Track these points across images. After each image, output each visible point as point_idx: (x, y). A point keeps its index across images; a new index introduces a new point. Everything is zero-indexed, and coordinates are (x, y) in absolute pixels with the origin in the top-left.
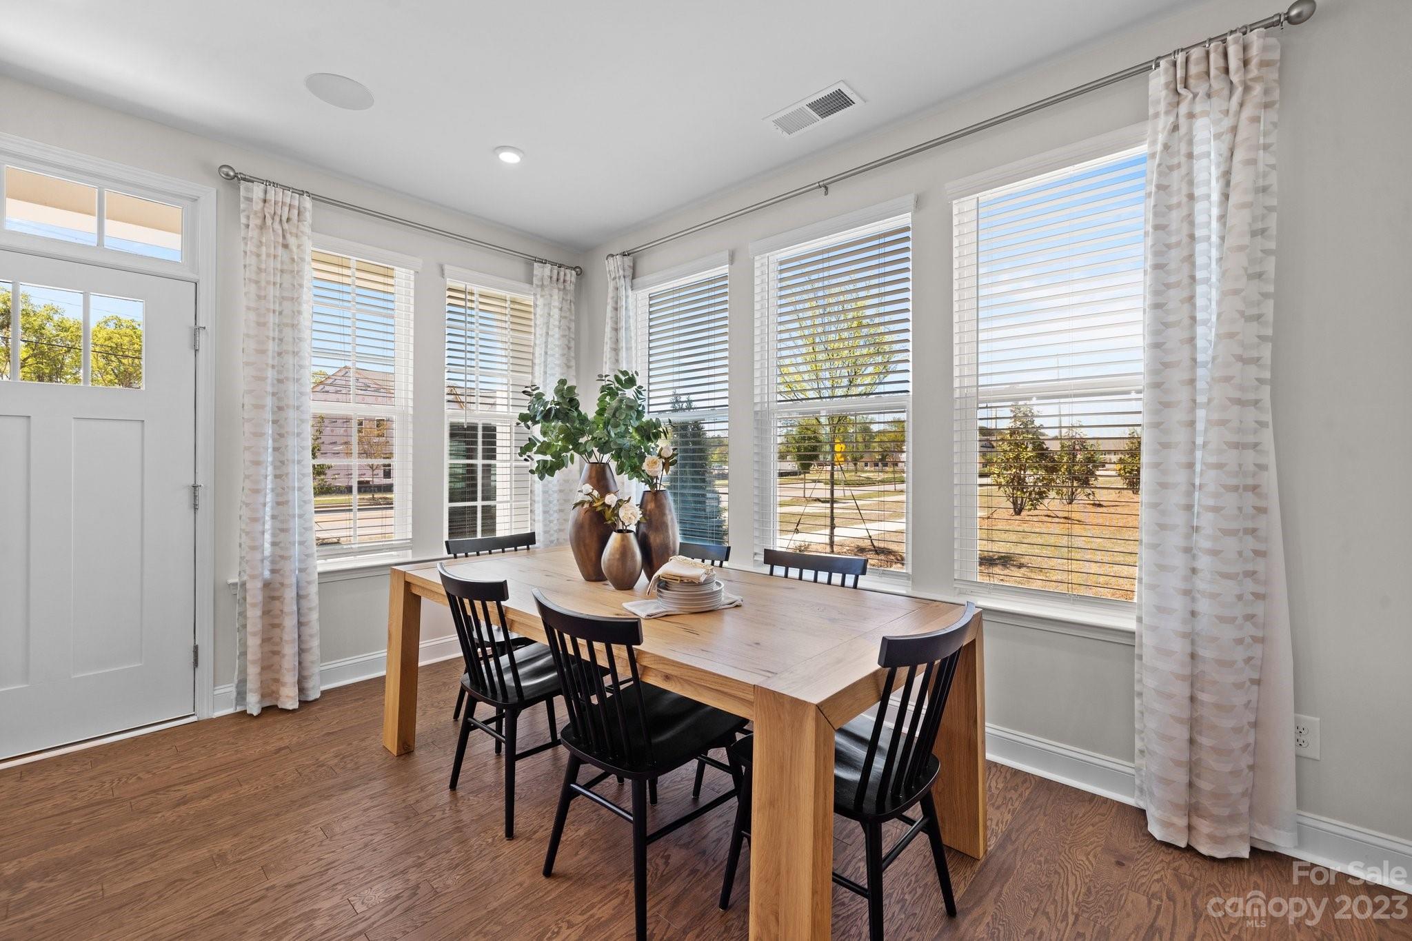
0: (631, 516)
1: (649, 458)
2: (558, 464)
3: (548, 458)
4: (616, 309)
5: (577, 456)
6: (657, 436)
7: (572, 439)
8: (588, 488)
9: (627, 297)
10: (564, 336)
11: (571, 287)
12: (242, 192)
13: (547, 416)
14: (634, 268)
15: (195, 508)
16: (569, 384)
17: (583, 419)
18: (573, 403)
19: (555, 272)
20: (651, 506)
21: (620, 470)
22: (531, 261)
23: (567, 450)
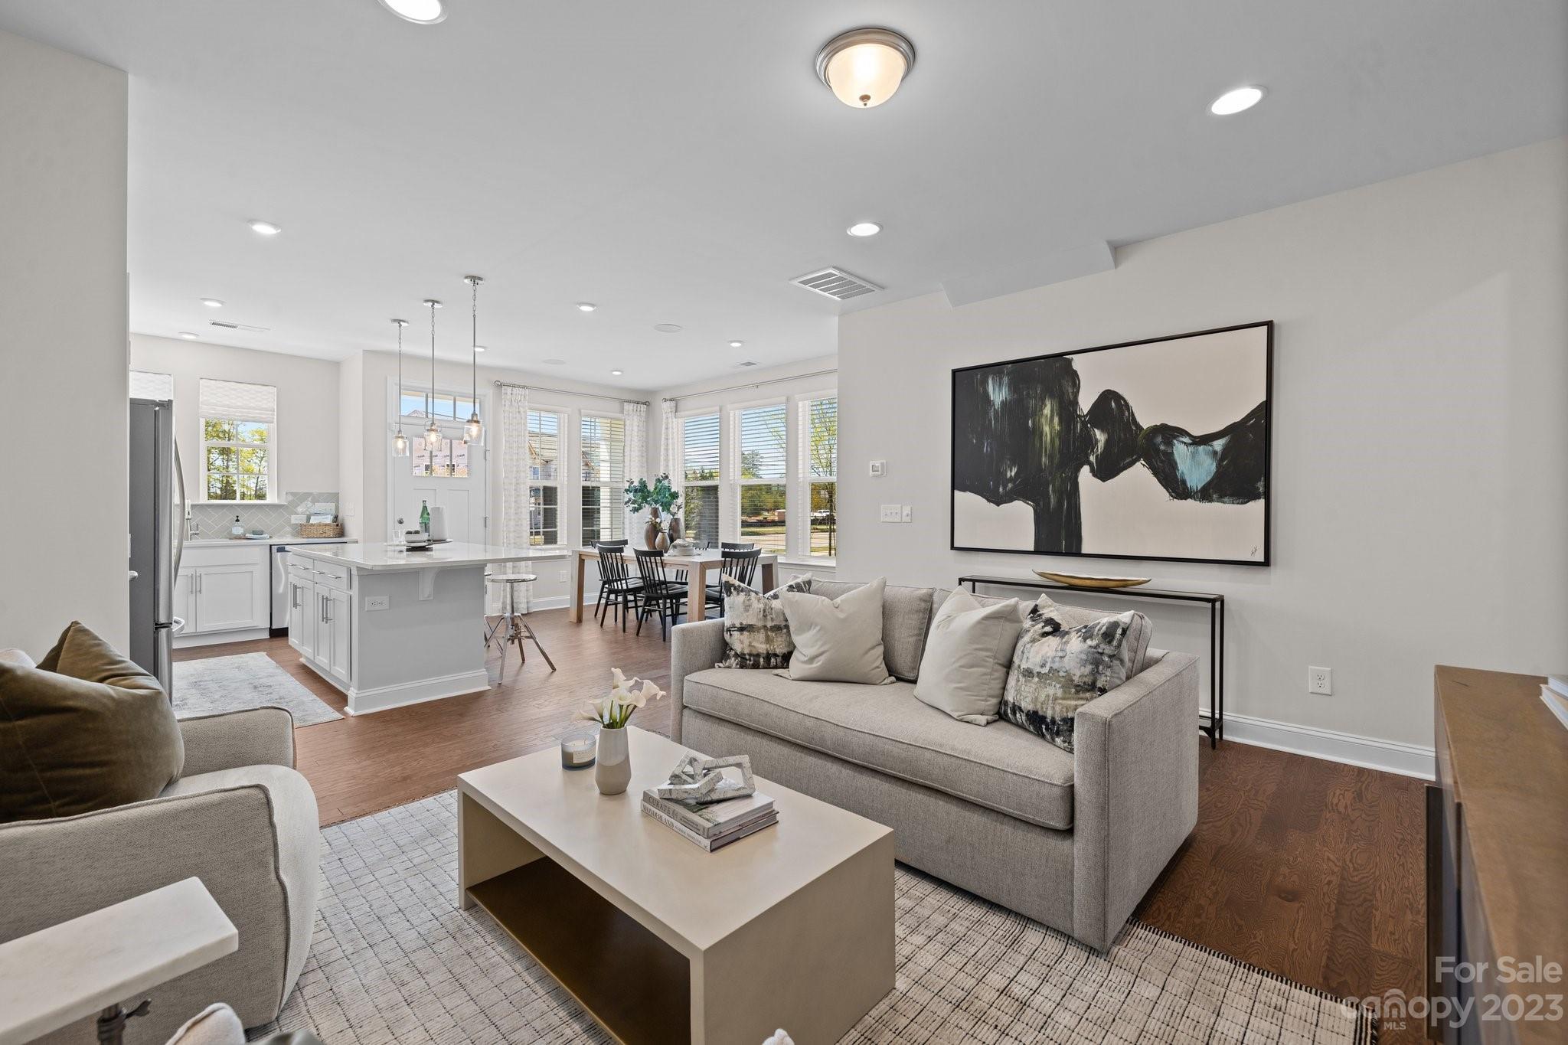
0: (665, 526)
1: (672, 506)
2: (640, 508)
3: (636, 506)
4: (667, 428)
5: (647, 505)
6: (677, 497)
7: (645, 499)
8: (651, 516)
9: (672, 422)
10: (639, 440)
11: (643, 414)
12: (503, 391)
13: (636, 491)
14: (676, 407)
15: (486, 527)
16: (644, 480)
17: (649, 492)
18: (645, 486)
19: (635, 407)
20: (674, 523)
21: (663, 511)
22: (623, 401)
23: (642, 503)
